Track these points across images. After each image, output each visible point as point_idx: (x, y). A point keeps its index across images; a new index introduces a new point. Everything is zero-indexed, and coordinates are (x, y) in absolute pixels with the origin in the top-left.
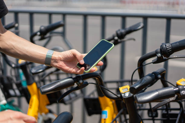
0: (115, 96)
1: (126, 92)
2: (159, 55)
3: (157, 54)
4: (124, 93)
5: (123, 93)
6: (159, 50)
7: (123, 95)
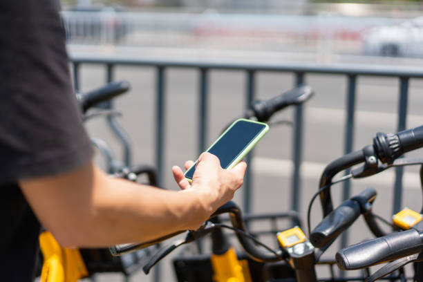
0: (271, 254)
1: (295, 245)
2: (372, 159)
3: (367, 158)
4: (292, 247)
5: (290, 247)
6: (371, 149)
7: (290, 251)
